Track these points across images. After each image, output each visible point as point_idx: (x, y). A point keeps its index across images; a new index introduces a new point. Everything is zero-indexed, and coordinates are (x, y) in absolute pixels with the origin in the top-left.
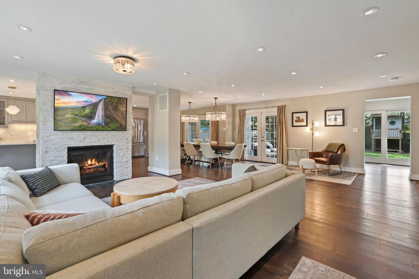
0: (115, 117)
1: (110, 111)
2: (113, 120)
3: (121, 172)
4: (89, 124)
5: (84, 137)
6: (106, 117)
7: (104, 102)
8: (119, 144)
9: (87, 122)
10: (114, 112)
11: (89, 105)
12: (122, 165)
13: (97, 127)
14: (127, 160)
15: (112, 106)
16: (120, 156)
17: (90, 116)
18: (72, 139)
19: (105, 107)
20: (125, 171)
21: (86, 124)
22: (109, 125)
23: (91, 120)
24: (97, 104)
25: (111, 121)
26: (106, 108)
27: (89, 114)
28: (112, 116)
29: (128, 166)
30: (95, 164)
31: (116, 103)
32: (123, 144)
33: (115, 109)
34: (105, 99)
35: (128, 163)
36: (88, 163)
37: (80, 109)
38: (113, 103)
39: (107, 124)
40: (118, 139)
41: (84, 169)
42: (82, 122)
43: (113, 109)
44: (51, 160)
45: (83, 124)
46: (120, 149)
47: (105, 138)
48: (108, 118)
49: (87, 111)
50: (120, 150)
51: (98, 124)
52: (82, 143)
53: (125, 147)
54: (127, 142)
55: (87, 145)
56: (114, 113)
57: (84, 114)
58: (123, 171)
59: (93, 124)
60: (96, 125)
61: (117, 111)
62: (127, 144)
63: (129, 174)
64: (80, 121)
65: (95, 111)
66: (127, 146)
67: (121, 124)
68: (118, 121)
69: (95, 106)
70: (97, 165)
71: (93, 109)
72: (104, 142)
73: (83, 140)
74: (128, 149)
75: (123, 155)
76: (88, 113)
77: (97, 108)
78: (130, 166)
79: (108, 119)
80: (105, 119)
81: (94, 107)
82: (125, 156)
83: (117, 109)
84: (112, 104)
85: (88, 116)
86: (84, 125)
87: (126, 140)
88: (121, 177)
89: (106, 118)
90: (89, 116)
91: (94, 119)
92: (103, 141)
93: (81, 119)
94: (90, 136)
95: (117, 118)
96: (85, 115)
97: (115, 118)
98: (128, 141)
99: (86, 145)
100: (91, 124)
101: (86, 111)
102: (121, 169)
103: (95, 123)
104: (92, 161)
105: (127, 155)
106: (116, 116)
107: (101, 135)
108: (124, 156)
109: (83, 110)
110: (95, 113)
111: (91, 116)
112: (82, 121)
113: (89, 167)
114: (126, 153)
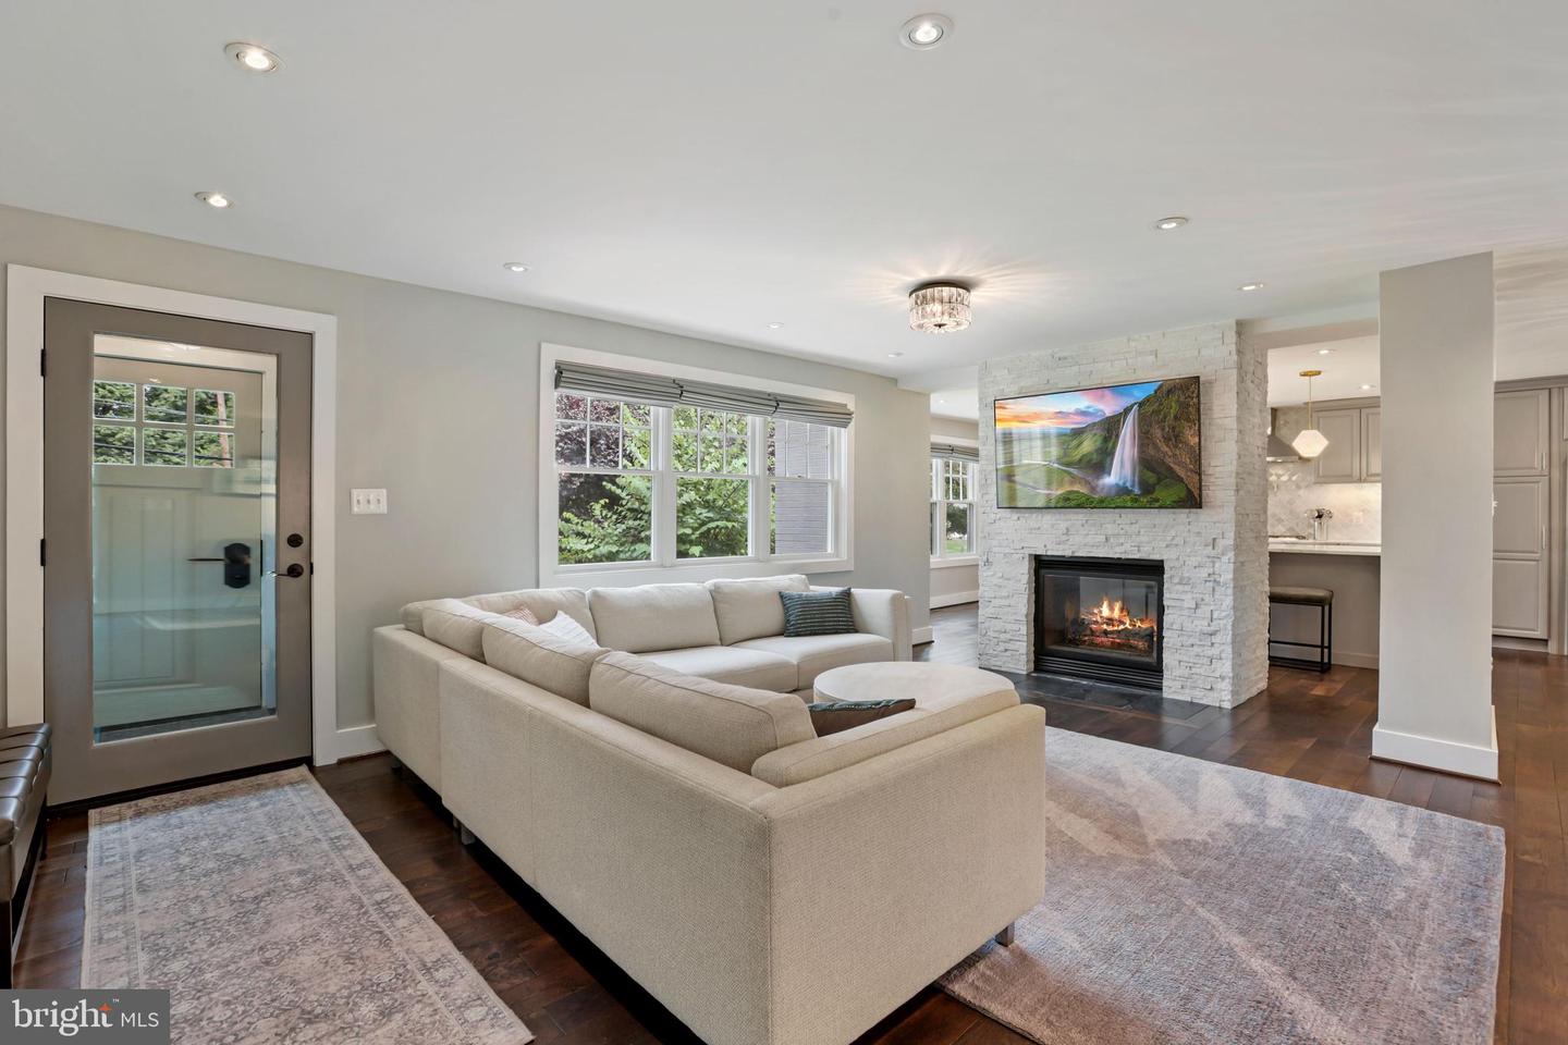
0: (1172, 465)
1: (1156, 447)
2: (1167, 477)
3: (1186, 672)
4: (1093, 489)
5: (1068, 529)
6: (1145, 467)
7: (1139, 415)
8: (1178, 559)
9: (1087, 482)
10: (1167, 449)
11: (1094, 424)
12: (1189, 643)
13: (1119, 501)
14: (1212, 628)
15: (1163, 429)
16: (1181, 609)
17: (1095, 464)
18: (1038, 532)
19: (1141, 432)
20: (1202, 671)
21: (1084, 490)
22: (1152, 493)
23: (1098, 477)
24: (1119, 421)
25: (1159, 480)
26: (1144, 438)
27: (1095, 456)
28: (1164, 463)
29: (1215, 651)
30: (1122, 622)
31: (1176, 418)
32: (1193, 561)
33: (1170, 440)
34: (1141, 405)
35: (1216, 639)
36: (1101, 612)
37: (1067, 438)
38: (1165, 417)
39: (1147, 489)
40: (1173, 539)
41: (1091, 629)
42: (1072, 483)
43: (1167, 439)
44: (996, 585)
45: (1075, 489)
46: (1182, 579)
47: (1126, 534)
48: (1152, 470)
49: (1088, 445)
50: (1180, 584)
51: (1123, 491)
52: (1061, 547)
53: (1204, 573)
54: (1213, 553)
55: (1076, 554)
56: (1170, 454)
57: (1077, 455)
58: (1194, 670)
59: (1105, 490)
60: (1113, 492)
61: (1176, 447)
62: (1214, 562)
63: (1222, 690)
64: (1067, 478)
65: (1111, 445)
66: (1211, 571)
67: (1189, 490)
68: (1181, 480)
69: (1111, 427)
70: (1127, 625)
71: (1106, 440)
72: (1122, 549)
73: (1065, 538)
74: (1218, 583)
75: (1194, 606)
76: (1090, 453)
77: (1117, 436)
78: (1223, 656)
79: (1149, 474)
80: (1141, 471)
81: (1109, 430)
82: (1205, 611)
83: (1176, 437)
84: (1164, 420)
85: (1089, 462)
86: (1077, 492)
87: (1206, 545)
88: (1187, 691)
89: (1145, 470)
90: (1094, 461)
91: (1110, 474)
92: (1122, 544)
93: (1069, 473)
94: (1083, 525)
95: (1177, 469)
96: (1080, 460)
97: (1170, 469)
98: (1219, 549)
99: (1073, 552)
100: (1098, 489)
101: (1085, 444)
102: (1185, 658)
103: (1111, 487)
104: (1111, 608)
105: (1212, 608)
106: (1175, 463)
107: (1115, 522)
108: (1199, 611)
109: (1075, 442)
110: (1112, 454)
111: (1099, 463)
112: (1074, 480)
113: (1105, 627)
114: (1207, 598)
